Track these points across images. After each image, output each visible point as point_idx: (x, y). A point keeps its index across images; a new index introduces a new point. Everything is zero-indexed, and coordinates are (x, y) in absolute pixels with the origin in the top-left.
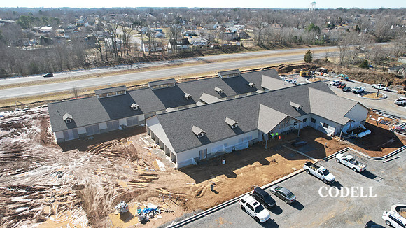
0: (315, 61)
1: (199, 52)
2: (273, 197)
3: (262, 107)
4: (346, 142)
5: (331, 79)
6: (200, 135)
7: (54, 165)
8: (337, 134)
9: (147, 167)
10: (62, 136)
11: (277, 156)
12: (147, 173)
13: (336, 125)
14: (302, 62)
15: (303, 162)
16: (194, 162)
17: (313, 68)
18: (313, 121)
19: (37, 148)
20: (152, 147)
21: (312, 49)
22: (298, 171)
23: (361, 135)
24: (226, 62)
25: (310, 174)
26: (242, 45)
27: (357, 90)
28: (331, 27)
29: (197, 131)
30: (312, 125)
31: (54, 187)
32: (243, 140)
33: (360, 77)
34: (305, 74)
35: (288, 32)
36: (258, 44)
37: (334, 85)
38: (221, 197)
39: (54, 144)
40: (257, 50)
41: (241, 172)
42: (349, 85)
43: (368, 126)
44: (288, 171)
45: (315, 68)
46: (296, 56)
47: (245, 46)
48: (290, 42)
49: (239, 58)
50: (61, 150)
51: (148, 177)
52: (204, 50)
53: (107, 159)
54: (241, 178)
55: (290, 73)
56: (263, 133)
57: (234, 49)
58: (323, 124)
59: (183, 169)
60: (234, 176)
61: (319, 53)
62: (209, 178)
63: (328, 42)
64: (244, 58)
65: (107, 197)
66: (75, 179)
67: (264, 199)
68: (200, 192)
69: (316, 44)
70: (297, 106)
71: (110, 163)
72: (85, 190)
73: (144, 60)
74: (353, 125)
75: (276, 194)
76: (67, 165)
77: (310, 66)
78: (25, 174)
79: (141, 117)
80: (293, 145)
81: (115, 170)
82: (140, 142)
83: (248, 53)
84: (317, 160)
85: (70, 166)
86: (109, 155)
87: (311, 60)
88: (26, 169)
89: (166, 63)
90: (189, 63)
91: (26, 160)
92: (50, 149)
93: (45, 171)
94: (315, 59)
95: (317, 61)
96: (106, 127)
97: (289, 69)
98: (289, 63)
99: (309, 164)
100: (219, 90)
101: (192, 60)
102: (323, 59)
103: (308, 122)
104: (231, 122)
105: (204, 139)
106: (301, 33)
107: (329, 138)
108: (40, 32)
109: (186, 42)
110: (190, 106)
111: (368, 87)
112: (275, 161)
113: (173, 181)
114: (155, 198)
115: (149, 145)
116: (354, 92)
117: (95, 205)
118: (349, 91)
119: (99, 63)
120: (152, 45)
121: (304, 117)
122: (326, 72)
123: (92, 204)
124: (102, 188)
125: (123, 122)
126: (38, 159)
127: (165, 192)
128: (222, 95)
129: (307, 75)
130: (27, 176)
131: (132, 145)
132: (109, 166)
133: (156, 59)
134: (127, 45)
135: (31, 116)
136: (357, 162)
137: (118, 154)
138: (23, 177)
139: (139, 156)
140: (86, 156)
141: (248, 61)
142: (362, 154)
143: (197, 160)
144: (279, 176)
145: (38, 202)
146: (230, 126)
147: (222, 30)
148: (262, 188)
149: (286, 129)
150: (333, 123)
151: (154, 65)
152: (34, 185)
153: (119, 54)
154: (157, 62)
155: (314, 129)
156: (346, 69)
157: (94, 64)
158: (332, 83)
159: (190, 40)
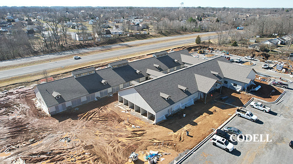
7: (58, 132)
8: (243, 90)
10: (54, 109)
12: (135, 130)
15: (234, 110)
18: (226, 82)
20: (128, 111)
21: (200, 35)
22: (233, 116)
25: (241, 116)
29: (166, 96)
30: (225, 85)
31: (69, 150)
32: (190, 99)
34: (201, 52)
36: (159, 33)
38: (196, 139)
40: (159, 37)
41: (199, 121)
42: (231, 58)
43: (257, 84)
44: (227, 117)
47: (150, 34)
48: (179, 30)
50: (57, 121)
51: (138, 133)
52: (123, 38)
53: (99, 123)
54: (200, 125)
55: (191, 52)
58: (233, 84)
64: (154, 42)
65: (116, 151)
66: (82, 142)
68: (181, 138)
69: (196, 31)
70: (216, 74)
71: (103, 126)
72: (95, 148)
73: (81, 47)
76: (69, 132)
77: (201, 46)
78: (38, 143)
79: (110, 90)
80: (221, 99)
82: (117, 108)
84: (240, 107)
86: (99, 120)
87: (200, 42)
88: (37, 139)
90: (116, 48)
92: (47, 121)
94: (203, 41)
97: (189, 49)
100: (157, 66)
102: (207, 41)
104: (183, 88)
105: (170, 101)
109: (108, 33)
111: (242, 58)
112: (215, 111)
113: (158, 133)
115: (124, 109)
116: (237, 62)
117: (110, 158)
118: (233, 61)
120: (85, 36)
122: (213, 50)
123: (107, 158)
124: (108, 145)
125: (98, 94)
126: (42, 130)
127: (156, 141)
128: (160, 69)
130: (41, 145)
131: (112, 111)
132: (104, 129)
133: (89, 46)
134: (65, 37)
135: (13, 97)
136: (264, 106)
139: (122, 118)
143: (166, 116)
144: (223, 120)
147: (128, 23)
150: (240, 83)
152: (52, 151)
154: (91, 48)
155: (227, 88)
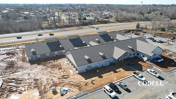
0: (141, 28)
1: (90, 23)
2: (118, 87)
3: (115, 48)
4: (152, 64)
5: (147, 36)
6: (88, 59)
7: (27, 70)
8: (148, 60)
9: (65, 72)
10: (30, 58)
11: (121, 69)
12: (65, 75)
13: (148, 56)
14: (135, 28)
15: (132, 72)
16: (85, 71)
17: (140, 31)
18: (138, 54)
19: (20, 63)
20: (68, 64)
21: (139, 23)
22: (130, 76)
23: (159, 61)
24: (102, 28)
25: (135, 77)
26: (109, 21)
27: (159, 41)
28: (149, 13)
29: (87, 57)
30: (137, 56)
31: (26, 80)
32: (106, 62)
33: (160, 35)
34: (136, 33)
35: (129, 15)
36: (116, 20)
37: (149, 38)
38: (95, 86)
39: (27, 61)
40: (116, 23)
41: (105, 76)
42: (155, 38)
43: (163, 57)
44: (125, 76)
45: (141, 31)
46: (132, 26)
47: (110, 21)
48: (131, 19)
49: (108, 26)
50: (30, 64)
51: (65, 77)
52: (92, 23)
53: (49, 69)
54: (105, 78)
55: (129, 33)
56: (116, 59)
57: (106, 22)
58: (142, 56)
59: (80, 74)
60: (102, 77)
61: (143, 24)
62: (91, 78)
63: (147, 19)
64: (110, 26)
65: (48, 84)
66: (35, 77)
67: (114, 87)
68: (87, 84)
69: (142, 20)
70: (131, 47)
71: (50, 70)
72: (39, 81)
73: (67, 26)
74: (155, 56)
75: (119, 85)
76: (32, 71)
77: (138, 30)
78: (15, 74)
79: (64, 51)
80: (128, 65)
81: (51, 73)
82: (63, 62)
83: (112, 24)
84: (138, 71)
85: (33, 71)
86: (50, 67)
87: (139, 28)
88: (15, 72)
89: (76, 28)
90: (85, 28)
91: (15, 68)
92: (25, 64)
93: (23, 73)
94: (141, 27)
95: (142, 28)
96: (49, 55)
97: (129, 31)
98: (130, 28)
99: (134, 73)
100: (97, 40)
101: (87, 27)
102: (145, 27)
103: (136, 55)
104: (101, 54)
105: (89, 61)
106: (135, 15)
107: (145, 62)
108: (24, 14)
109: (85, 19)
110: (85, 47)
111: (164, 40)
112: (120, 71)
113: (76, 78)
114: (68, 85)
115: (66, 63)
116: (158, 42)
117: (43, 87)
118: (155, 41)
119: (48, 28)
120: (70, 20)
121: (134, 52)
122: (145, 33)
123: (41, 87)
124: (46, 81)
125: (56, 53)
126: (21, 68)
127: (72, 83)
128: (99, 42)
129: (137, 34)
130: (16, 75)
131: (59, 63)
132: (49, 72)
133: (72, 26)
134: (60, 20)
135: (18, 50)
136: (156, 73)
137: (53, 67)
138: (14, 75)
139: (62, 67)
140: (40, 67)
141: (111, 28)
142: (159, 69)
143: (86, 70)
144: (121, 78)
145: (20, 85)
146: (101, 56)
147: (101, 14)
148: (113, 83)
149: (126, 57)
150: (147, 55)
151: (71, 29)
152: (18, 79)
153: (56, 24)
154: (72, 28)
155: (138, 58)
156: (155, 32)
157: (46, 28)
158: (148, 37)
159: (87, 18)
